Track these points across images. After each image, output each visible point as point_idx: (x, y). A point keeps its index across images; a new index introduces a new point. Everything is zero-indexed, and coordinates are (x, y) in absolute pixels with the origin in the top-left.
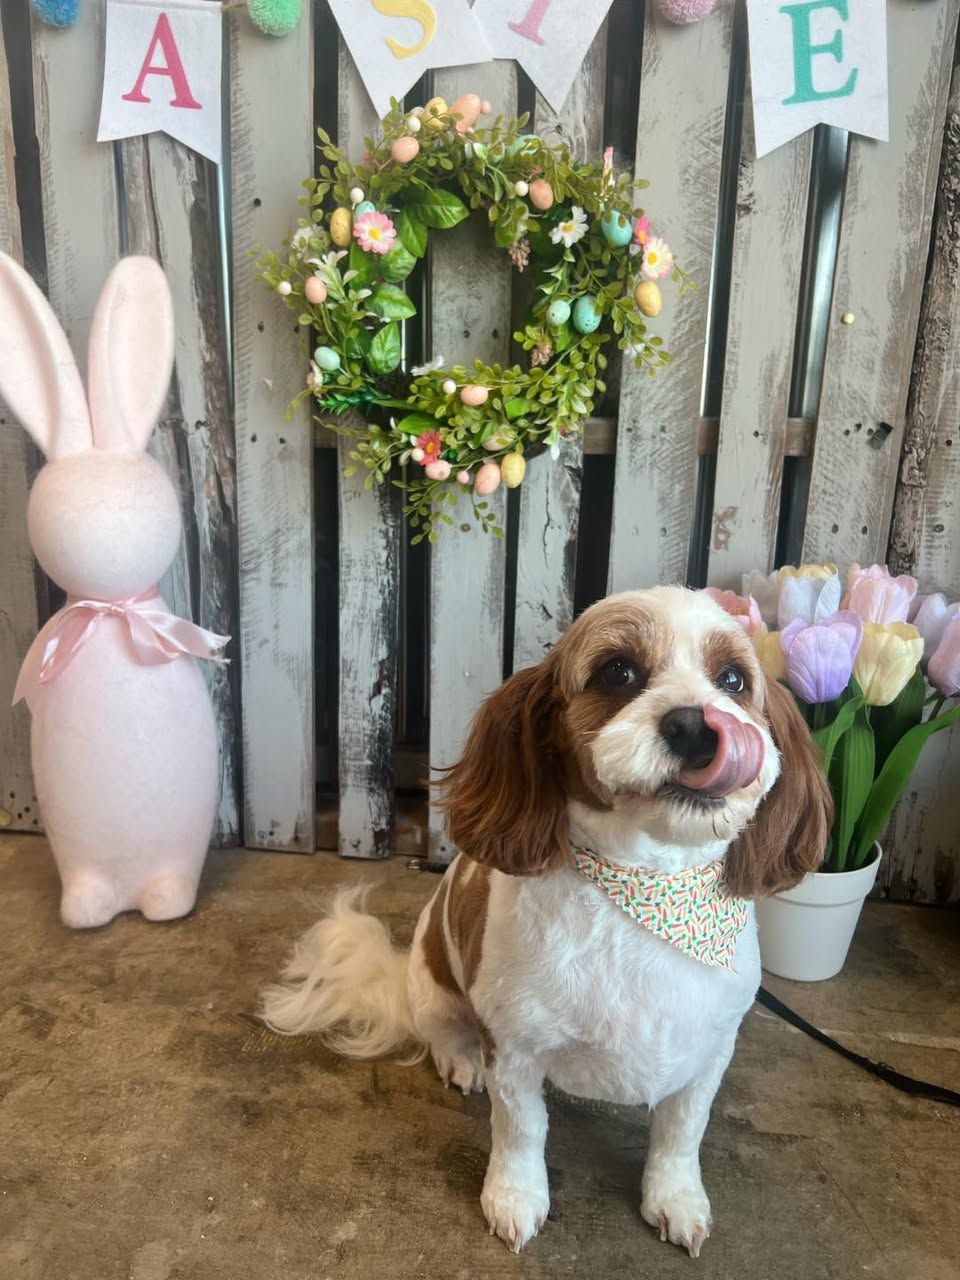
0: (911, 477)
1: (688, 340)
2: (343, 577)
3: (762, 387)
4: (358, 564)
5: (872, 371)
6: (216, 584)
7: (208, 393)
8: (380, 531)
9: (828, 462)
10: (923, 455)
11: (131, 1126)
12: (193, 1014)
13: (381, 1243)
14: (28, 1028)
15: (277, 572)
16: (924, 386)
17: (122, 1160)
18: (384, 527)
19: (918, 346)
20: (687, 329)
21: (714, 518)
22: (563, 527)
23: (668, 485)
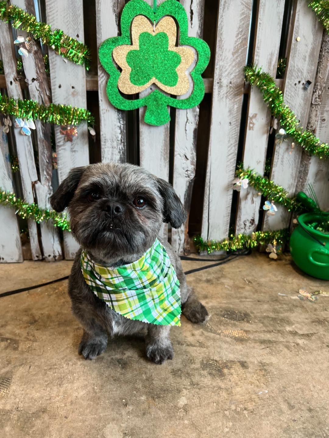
0: (316, 101)
1: (241, 46)
2: (103, 147)
3: (267, 66)
4: (109, 141)
5: (305, 60)
6: (46, 152)
7: (36, 65)
8: (118, 126)
9: (288, 96)
10: (320, 92)
11: (75, 379)
12: (78, 329)
13: (198, 403)
14: (7, 347)
15: (73, 146)
16: (322, 66)
17: (78, 393)
18: (119, 125)
19: (321, 51)
20: (240, 41)
21: (249, 118)
22: (193, 123)
23: (232, 105)
